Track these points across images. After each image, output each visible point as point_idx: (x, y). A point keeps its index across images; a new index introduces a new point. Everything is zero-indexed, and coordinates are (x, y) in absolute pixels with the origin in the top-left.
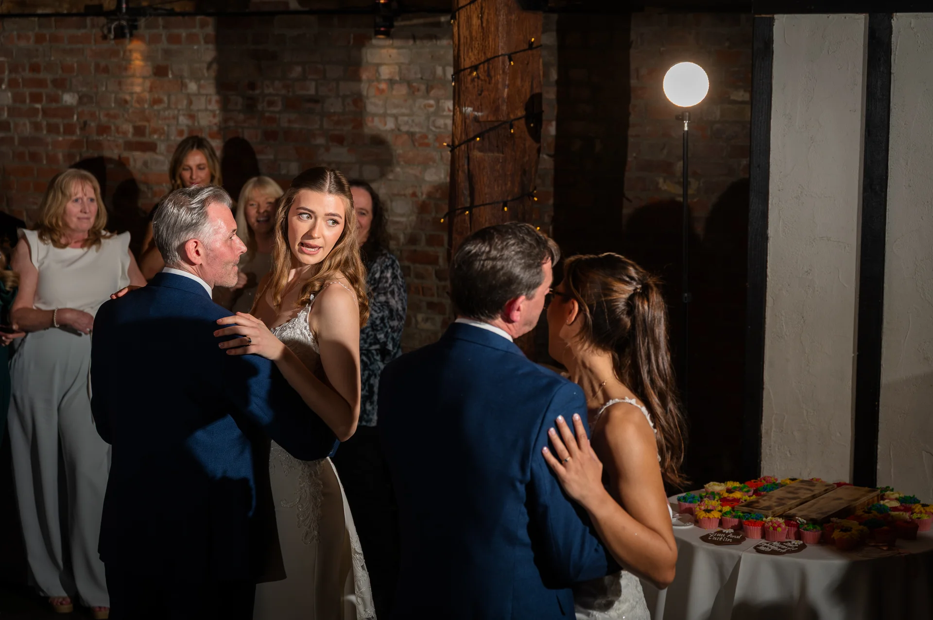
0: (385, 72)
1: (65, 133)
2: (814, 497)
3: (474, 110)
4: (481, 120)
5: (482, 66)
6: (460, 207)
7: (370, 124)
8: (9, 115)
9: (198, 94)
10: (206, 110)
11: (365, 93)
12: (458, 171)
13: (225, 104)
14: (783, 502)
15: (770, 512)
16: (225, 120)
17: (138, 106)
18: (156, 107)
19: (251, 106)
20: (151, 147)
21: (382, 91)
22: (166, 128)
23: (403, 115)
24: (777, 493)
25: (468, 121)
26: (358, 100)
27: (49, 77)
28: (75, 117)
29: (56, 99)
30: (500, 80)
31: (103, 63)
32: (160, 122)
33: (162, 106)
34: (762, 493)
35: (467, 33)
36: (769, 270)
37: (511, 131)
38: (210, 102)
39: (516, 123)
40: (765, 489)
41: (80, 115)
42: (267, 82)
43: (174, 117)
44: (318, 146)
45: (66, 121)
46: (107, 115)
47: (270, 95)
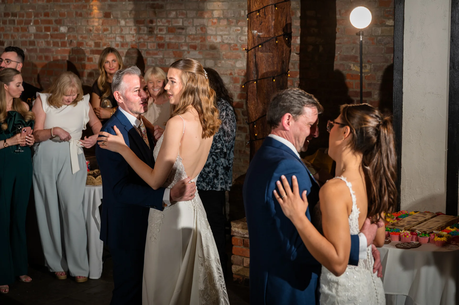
0: (216, 14)
1: (62, 46)
2: (425, 220)
3: (258, 32)
4: (261, 37)
5: (261, 10)
6: (251, 80)
7: (209, 40)
8: (35, 37)
9: (125, 26)
10: (129, 34)
11: (206, 24)
12: (250, 62)
13: (138, 31)
14: (410, 223)
15: (403, 228)
16: (139, 39)
17: (96, 32)
18: (105, 33)
19: (151, 31)
21: (214, 23)
22: (110, 43)
23: (225, 35)
24: (408, 219)
25: (255, 37)
26: (203, 28)
27: (53, 19)
28: (66, 38)
29: (57, 30)
30: (270, 17)
31: (79, 12)
32: (107, 40)
33: (108, 32)
34: (400, 219)
36: (403, 109)
37: (276, 42)
38: (131, 29)
39: (279, 38)
40: (402, 217)
41: (69, 37)
42: (159, 20)
43: (114, 38)
44: (184, 51)
45: (62, 40)
46: (82, 37)
47: (160, 26)
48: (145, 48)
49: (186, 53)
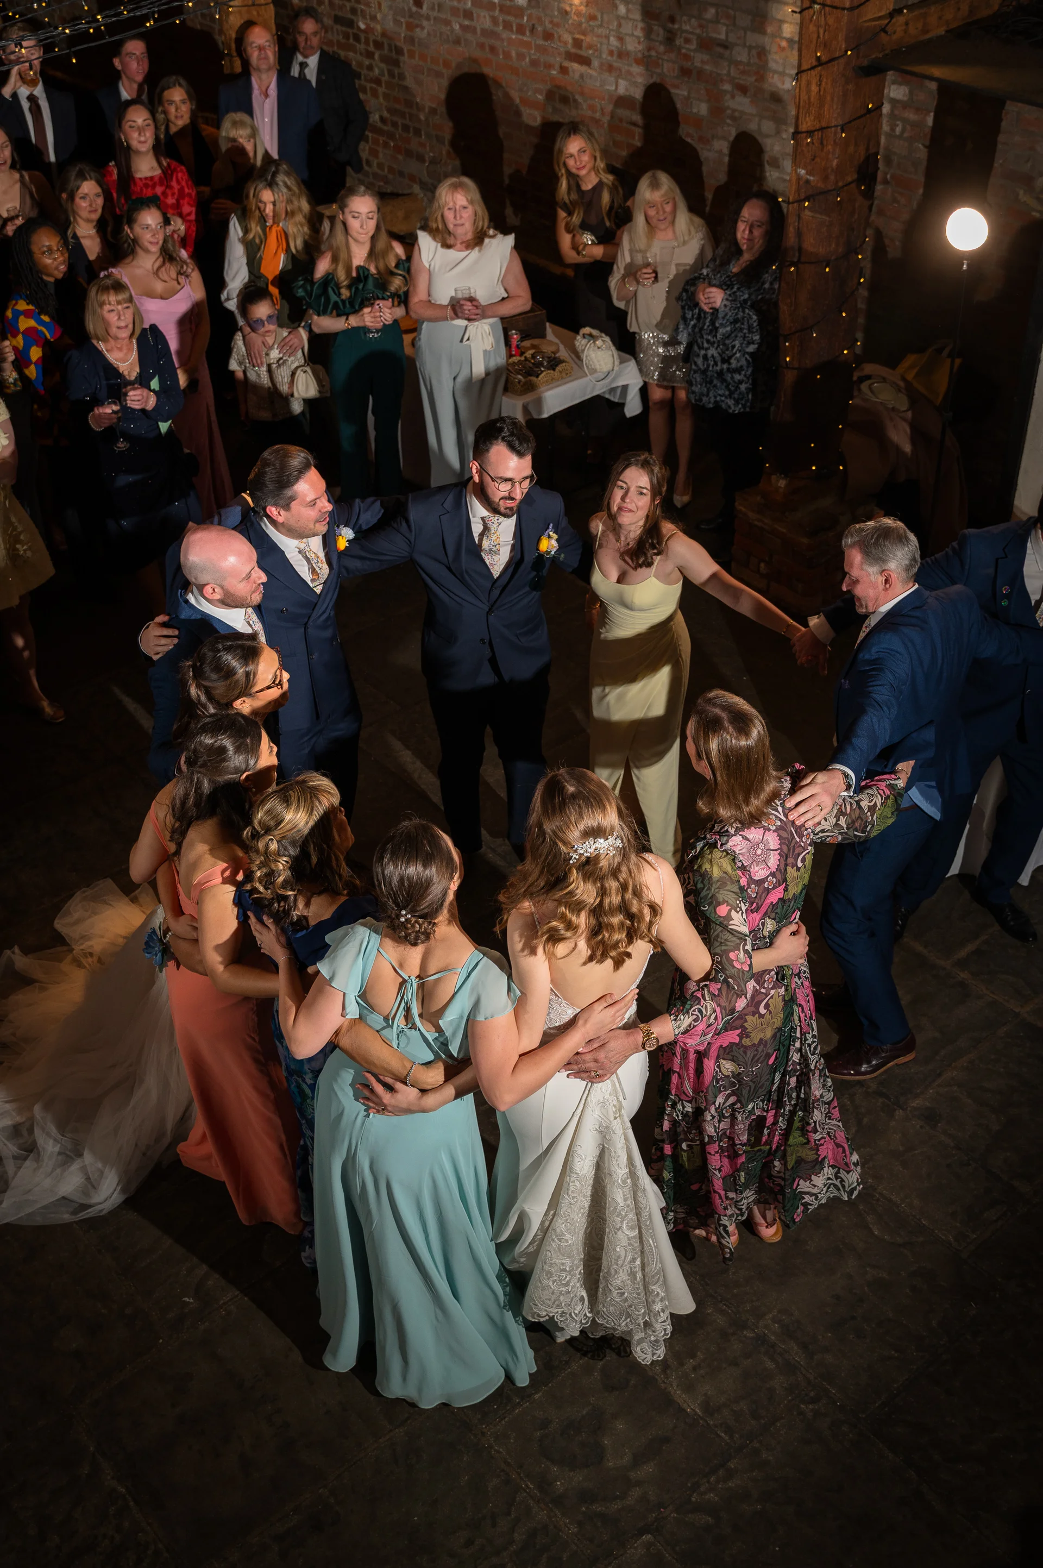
0: (786, 30)
1: (517, 32)
3: (807, 173)
4: (811, 183)
5: (816, 133)
7: (770, 80)
8: (472, 4)
9: (627, 18)
11: (768, 48)
13: (648, 32)
16: (649, 49)
17: (576, 18)
18: (591, 23)
19: (670, 39)
20: (586, 61)
21: (783, 49)
22: (599, 45)
25: (801, 183)
26: (762, 53)
28: (525, 18)
30: (831, 150)
32: (595, 39)
33: (596, 23)
35: (806, 98)
37: (837, 199)
38: (636, 27)
39: (845, 188)
41: (530, 17)
42: (685, 18)
43: (606, 37)
44: (726, 91)
45: (518, 21)
46: (551, 22)
47: (686, 31)
48: (658, 71)
49: (728, 97)
